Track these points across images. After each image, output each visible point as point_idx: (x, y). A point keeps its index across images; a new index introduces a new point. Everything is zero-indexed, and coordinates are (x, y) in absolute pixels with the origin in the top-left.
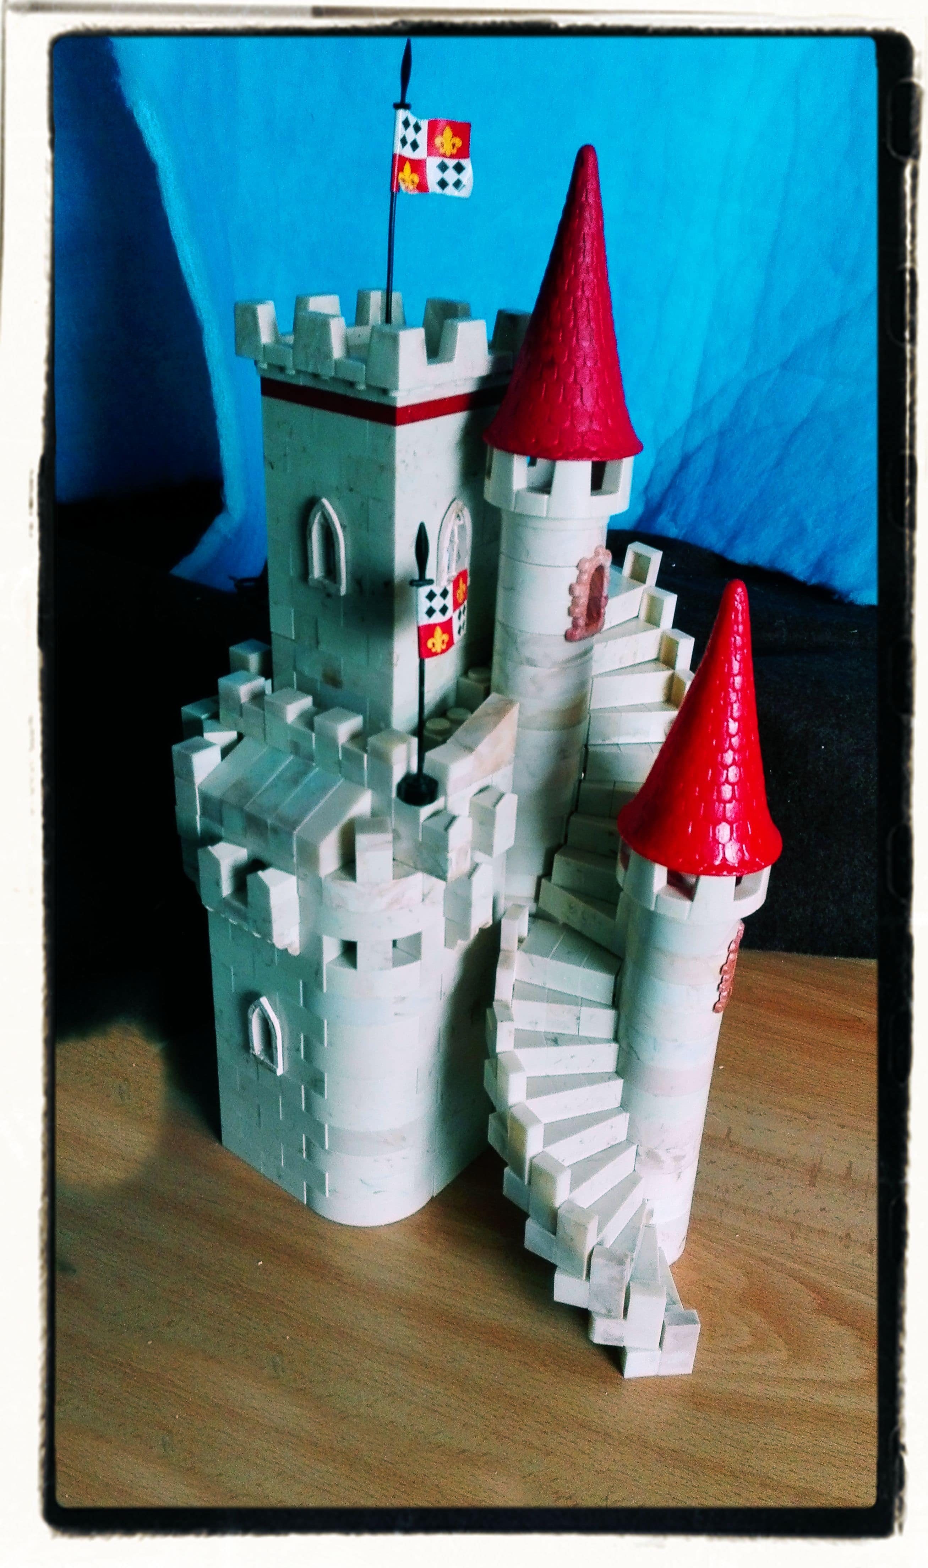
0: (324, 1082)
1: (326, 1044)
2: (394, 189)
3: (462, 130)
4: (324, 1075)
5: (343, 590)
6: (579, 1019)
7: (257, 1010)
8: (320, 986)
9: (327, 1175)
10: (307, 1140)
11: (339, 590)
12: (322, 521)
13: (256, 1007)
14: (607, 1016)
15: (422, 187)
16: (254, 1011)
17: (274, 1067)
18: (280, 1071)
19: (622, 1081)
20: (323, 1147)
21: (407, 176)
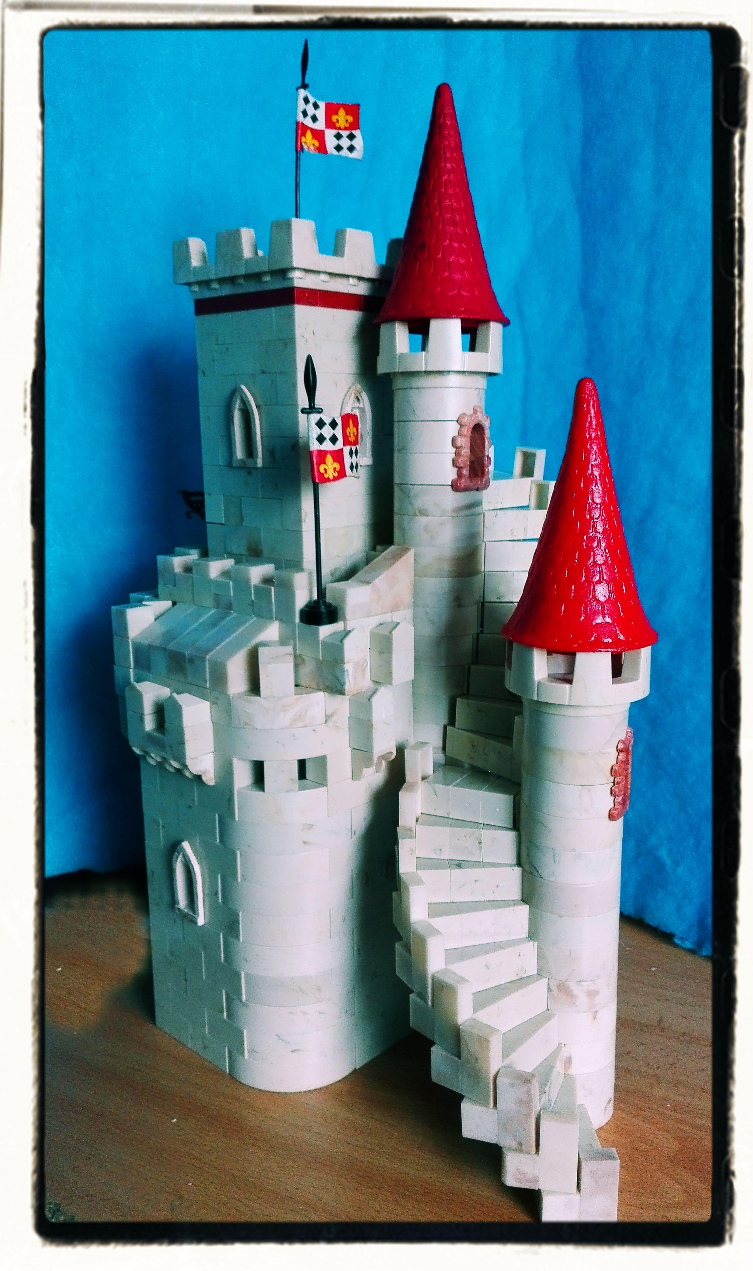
0: (239, 922)
1: (239, 880)
2: (299, 148)
3: (353, 110)
4: (238, 915)
5: (260, 463)
6: (481, 843)
7: (181, 856)
8: (232, 815)
9: (245, 1032)
10: (228, 996)
11: (256, 463)
12: (242, 405)
13: (179, 854)
14: (508, 838)
15: (322, 149)
16: (177, 858)
17: (196, 916)
18: (201, 921)
19: (528, 906)
20: (241, 1000)
21: (308, 140)
